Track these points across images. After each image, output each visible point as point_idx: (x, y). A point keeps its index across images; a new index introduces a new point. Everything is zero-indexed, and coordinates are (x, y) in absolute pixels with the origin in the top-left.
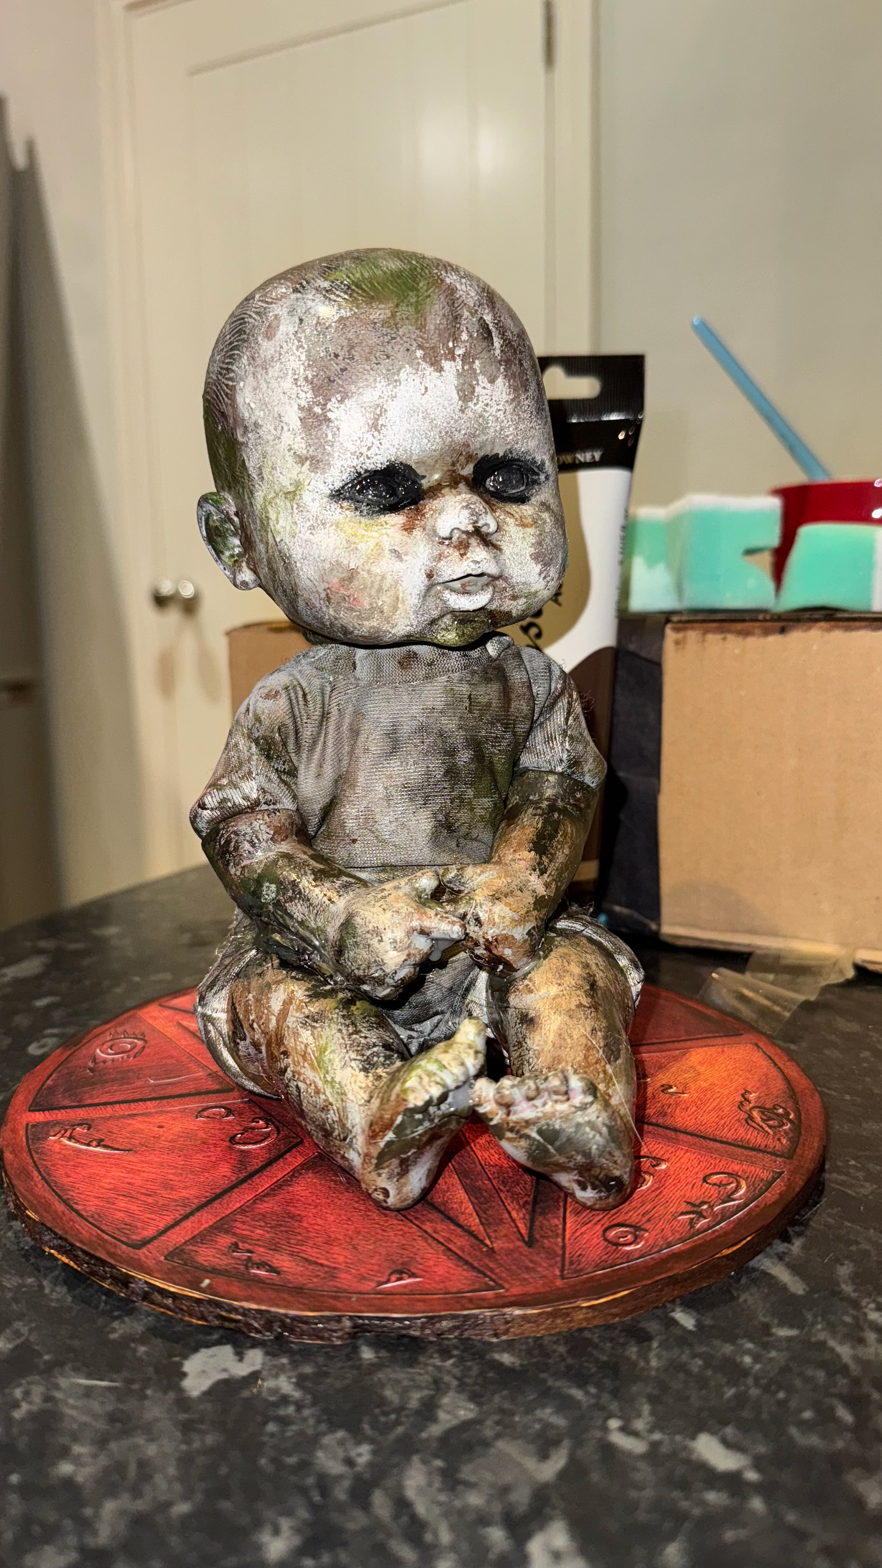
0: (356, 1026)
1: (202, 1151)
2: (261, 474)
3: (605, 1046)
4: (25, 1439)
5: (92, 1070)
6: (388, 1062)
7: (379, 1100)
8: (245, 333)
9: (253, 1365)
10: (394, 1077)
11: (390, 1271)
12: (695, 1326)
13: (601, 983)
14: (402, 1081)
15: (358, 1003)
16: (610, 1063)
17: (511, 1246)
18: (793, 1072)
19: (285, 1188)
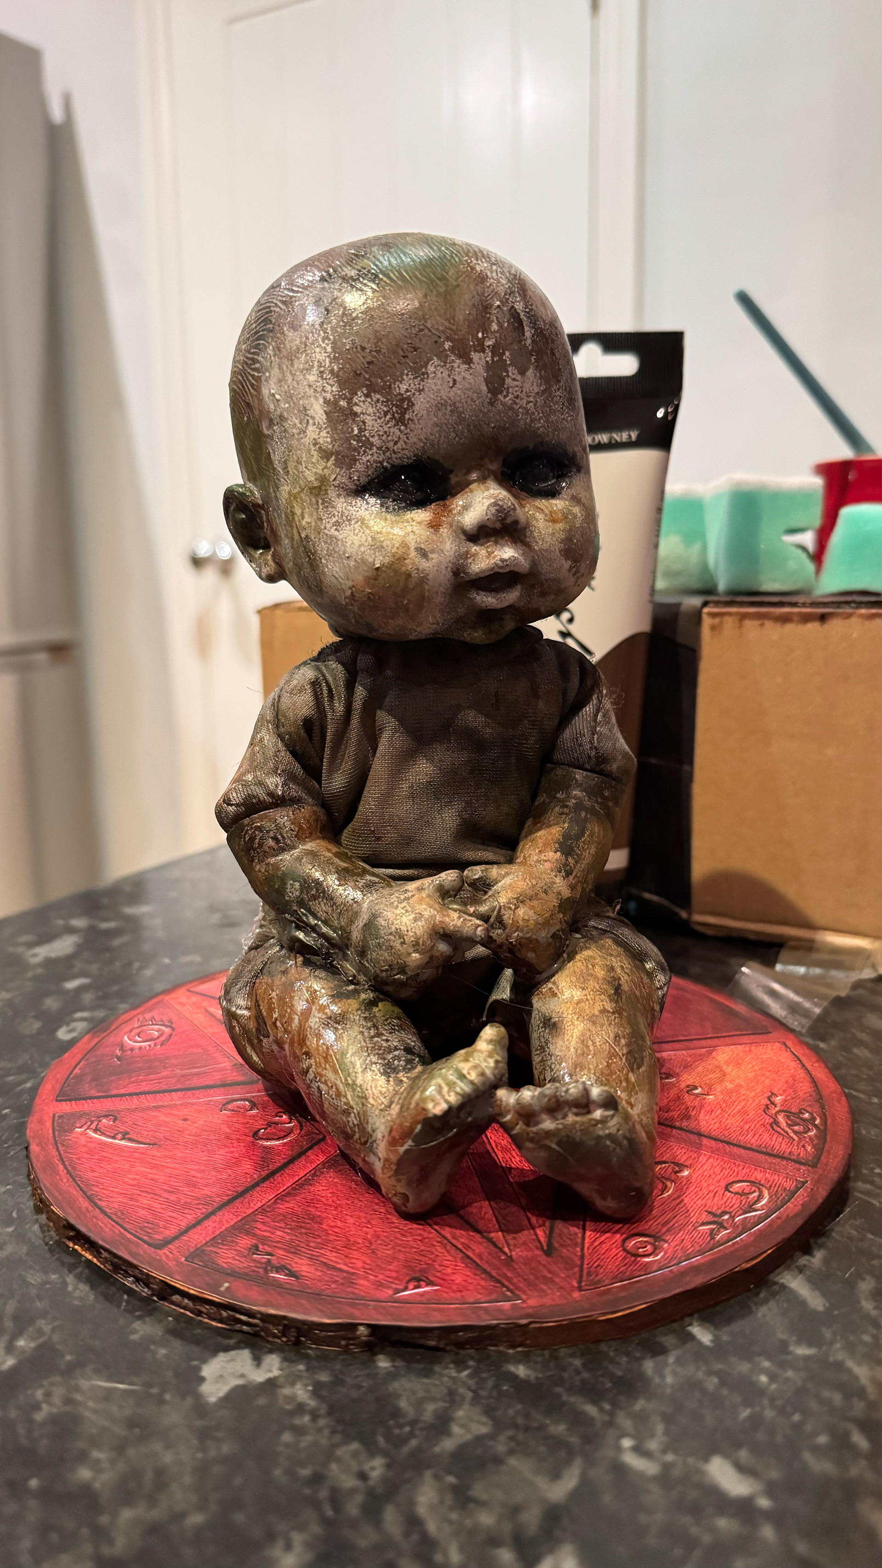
0: (377, 1029)
1: (225, 1146)
2: (286, 468)
3: (628, 1054)
4: (45, 1442)
5: (119, 1059)
6: (409, 1066)
7: (399, 1106)
8: (271, 322)
9: (271, 1371)
10: (415, 1084)
11: (407, 1278)
12: (712, 1341)
13: (625, 988)
14: (421, 1089)
15: (380, 1004)
16: (632, 1071)
17: (530, 1254)
18: (821, 1073)
19: (306, 1187)
